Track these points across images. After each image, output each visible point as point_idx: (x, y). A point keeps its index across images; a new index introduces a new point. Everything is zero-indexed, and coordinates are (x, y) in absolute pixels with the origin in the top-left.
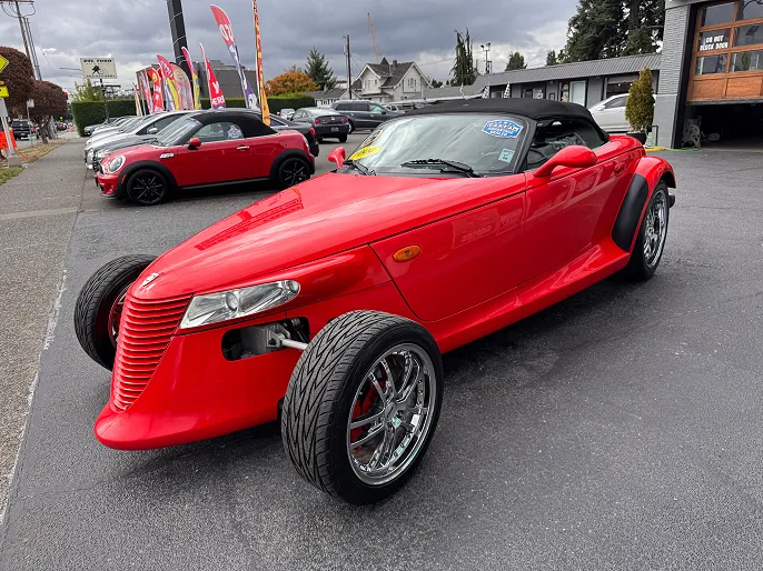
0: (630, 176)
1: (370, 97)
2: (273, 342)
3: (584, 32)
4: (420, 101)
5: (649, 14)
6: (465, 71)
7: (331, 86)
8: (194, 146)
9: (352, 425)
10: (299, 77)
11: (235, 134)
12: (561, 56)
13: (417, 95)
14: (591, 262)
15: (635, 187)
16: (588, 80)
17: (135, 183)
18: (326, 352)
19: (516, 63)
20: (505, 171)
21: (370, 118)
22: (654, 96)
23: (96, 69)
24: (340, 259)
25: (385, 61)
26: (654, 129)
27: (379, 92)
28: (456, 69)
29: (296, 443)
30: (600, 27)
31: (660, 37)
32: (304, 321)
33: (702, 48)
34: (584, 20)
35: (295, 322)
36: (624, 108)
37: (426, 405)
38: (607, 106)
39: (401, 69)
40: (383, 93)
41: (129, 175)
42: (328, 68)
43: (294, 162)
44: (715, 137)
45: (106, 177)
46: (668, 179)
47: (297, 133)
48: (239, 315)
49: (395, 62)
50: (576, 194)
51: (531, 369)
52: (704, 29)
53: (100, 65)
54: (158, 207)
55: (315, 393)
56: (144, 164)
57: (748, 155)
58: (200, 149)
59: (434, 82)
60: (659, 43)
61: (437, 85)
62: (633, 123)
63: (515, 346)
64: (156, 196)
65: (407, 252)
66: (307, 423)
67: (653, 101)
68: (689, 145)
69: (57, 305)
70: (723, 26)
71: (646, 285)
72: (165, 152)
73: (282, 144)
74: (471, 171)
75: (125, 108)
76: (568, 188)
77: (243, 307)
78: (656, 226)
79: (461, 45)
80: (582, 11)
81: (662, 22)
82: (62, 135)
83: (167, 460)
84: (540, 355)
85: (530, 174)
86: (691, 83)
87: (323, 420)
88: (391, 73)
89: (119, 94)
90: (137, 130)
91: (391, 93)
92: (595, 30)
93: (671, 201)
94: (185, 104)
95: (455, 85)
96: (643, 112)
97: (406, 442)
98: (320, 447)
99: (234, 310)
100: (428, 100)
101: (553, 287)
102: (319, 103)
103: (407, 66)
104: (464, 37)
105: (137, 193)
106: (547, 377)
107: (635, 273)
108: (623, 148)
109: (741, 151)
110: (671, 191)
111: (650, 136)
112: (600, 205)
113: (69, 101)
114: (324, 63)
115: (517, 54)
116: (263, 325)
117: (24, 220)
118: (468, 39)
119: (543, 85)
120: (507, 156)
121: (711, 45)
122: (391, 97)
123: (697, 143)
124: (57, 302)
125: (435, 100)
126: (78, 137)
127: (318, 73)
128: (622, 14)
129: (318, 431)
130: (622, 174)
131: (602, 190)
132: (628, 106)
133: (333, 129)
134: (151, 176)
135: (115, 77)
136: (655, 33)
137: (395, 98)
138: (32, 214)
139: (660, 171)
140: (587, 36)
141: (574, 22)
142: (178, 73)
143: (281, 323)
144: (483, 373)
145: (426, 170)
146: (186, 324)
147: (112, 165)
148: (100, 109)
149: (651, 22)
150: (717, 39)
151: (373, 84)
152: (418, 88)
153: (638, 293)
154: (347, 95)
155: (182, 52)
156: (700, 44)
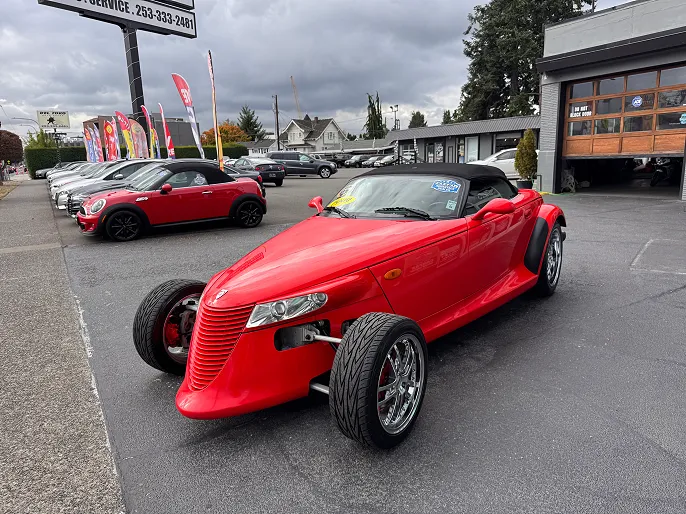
0: (535, 219)
1: (295, 147)
2: (308, 337)
3: (474, 97)
4: (340, 151)
5: (526, 85)
6: (376, 128)
7: (261, 137)
8: (165, 191)
9: (380, 389)
10: (233, 129)
11: (200, 181)
12: (455, 115)
13: (336, 146)
14: (509, 284)
15: (539, 227)
16: (480, 136)
17: (114, 222)
18: (360, 339)
19: (418, 121)
20: (452, 216)
21: (300, 166)
22: (537, 151)
23: (51, 120)
24: (351, 278)
25: (307, 117)
26: (539, 178)
27: (303, 143)
28: (368, 125)
29: (342, 402)
30: (487, 94)
31: (536, 101)
32: (327, 322)
33: (571, 116)
34: (474, 87)
35: (321, 323)
36: (513, 160)
37: (417, 381)
38: (498, 158)
39: (322, 124)
40: (306, 144)
41: (109, 216)
42: (258, 122)
43: (249, 204)
44: (586, 184)
45: (87, 217)
46: (561, 220)
47: (252, 181)
48: (285, 318)
49: (317, 118)
50: (495, 234)
51: (478, 360)
52: (572, 101)
53: (56, 117)
54: (133, 243)
55: (356, 366)
56: (121, 206)
57: (613, 199)
58: (170, 194)
59: (349, 136)
60: (536, 106)
61: (352, 138)
62: (521, 172)
63: (463, 345)
64: (131, 233)
65: (393, 273)
66: (351, 387)
67: (536, 155)
68: (567, 191)
69: (83, 324)
70: (586, 99)
71: (551, 298)
72: (140, 196)
73: (241, 189)
74: (428, 216)
75: (76, 154)
76: (490, 229)
77: (289, 312)
78: (554, 255)
79: (371, 106)
80: (472, 80)
81: (537, 90)
82: (14, 178)
83: (224, 430)
84: (483, 350)
85: (469, 218)
86: (565, 142)
87: (363, 384)
88: (313, 128)
89: (65, 141)
90: (104, 176)
91: (313, 144)
92: (483, 96)
93: (563, 237)
94: (141, 152)
95: (367, 138)
96: (529, 164)
97: (406, 406)
98: (361, 403)
99: (283, 314)
100: (346, 151)
101: (483, 302)
102: (250, 152)
103: (327, 122)
104: (374, 99)
105: (115, 230)
106: (491, 364)
107: (541, 291)
108: (528, 199)
109: (608, 195)
110: (563, 229)
111: (536, 183)
112: (513, 242)
113: (24, 146)
114: (254, 118)
115: (418, 113)
116: (299, 325)
117: (16, 254)
118: (378, 101)
119: (442, 140)
120: (452, 205)
121: (579, 113)
122: (314, 148)
123: (573, 189)
124: (82, 321)
125: (351, 150)
126: (29, 179)
127: (249, 126)
128: (505, 83)
129: (359, 393)
130: (529, 218)
131: (514, 230)
132: (517, 160)
133: (271, 176)
134: (127, 216)
135: (68, 127)
136: (532, 99)
137: (317, 148)
138: (19, 249)
139: (555, 215)
140: (477, 100)
141: (465, 89)
142: (136, 127)
143: (312, 324)
144: (444, 363)
145: (394, 215)
146: (249, 325)
147: (93, 207)
148: (52, 154)
149: (527, 90)
150: (583, 109)
151: (297, 136)
152: (337, 140)
153: (545, 305)
154: (275, 145)
155: (140, 109)
156: (570, 112)
